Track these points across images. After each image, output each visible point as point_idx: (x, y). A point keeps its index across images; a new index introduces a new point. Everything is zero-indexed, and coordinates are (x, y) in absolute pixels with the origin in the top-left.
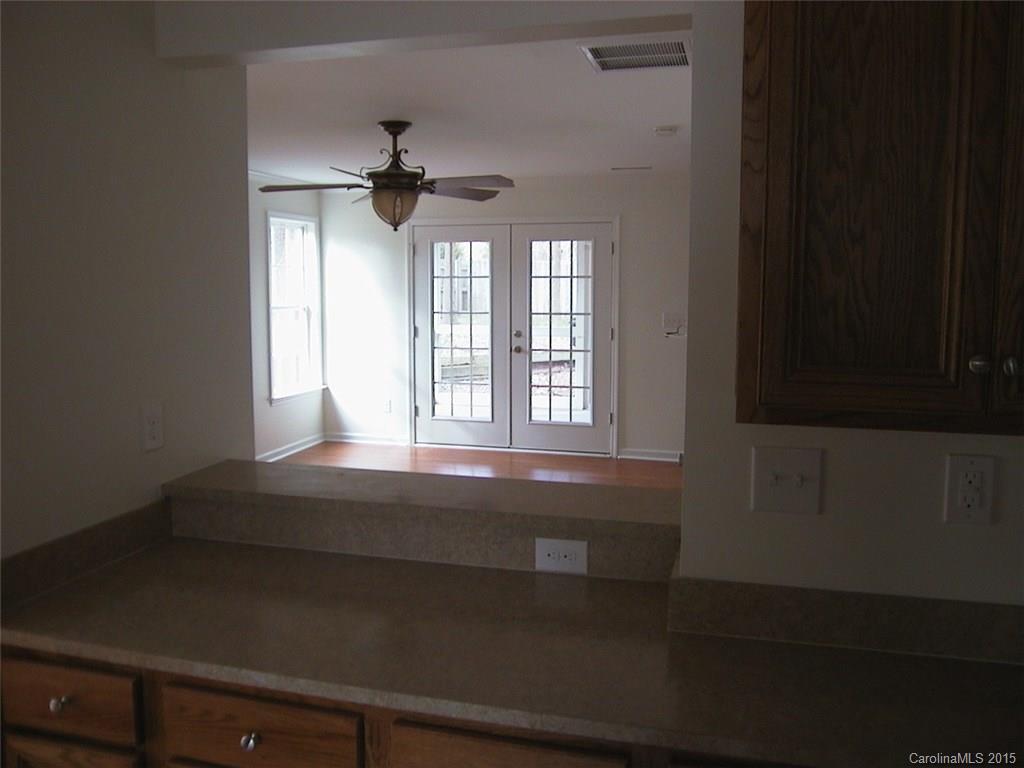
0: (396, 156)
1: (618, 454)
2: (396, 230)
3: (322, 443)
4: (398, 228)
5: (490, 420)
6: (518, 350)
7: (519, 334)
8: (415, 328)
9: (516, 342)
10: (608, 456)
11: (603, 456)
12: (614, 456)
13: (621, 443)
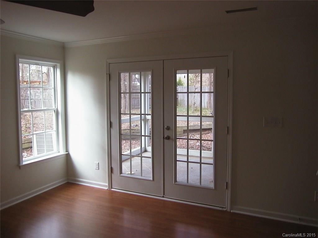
1: (231, 209)
3: (67, 183)
5: (151, 179)
6: (168, 138)
7: (168, 128)
8: (110, 122)
9: (167, 133)
10: (225, 209)
11: (221, 209)
12: (229, 210)
13: (233, 202)
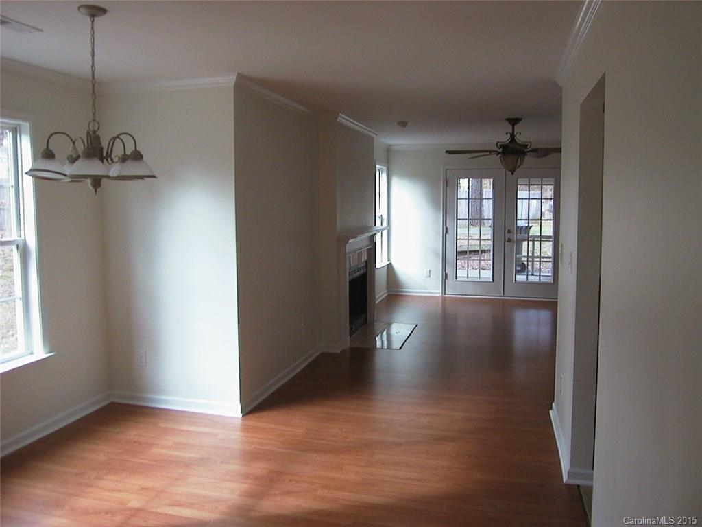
0: (513, 136)
2: (513, 174)
3: (388, 296)
4: (514, 173)
5: (491, 281)
6: (509, 240)
7: (510, 231)
8: (446, 228)
9: (508, 236)
